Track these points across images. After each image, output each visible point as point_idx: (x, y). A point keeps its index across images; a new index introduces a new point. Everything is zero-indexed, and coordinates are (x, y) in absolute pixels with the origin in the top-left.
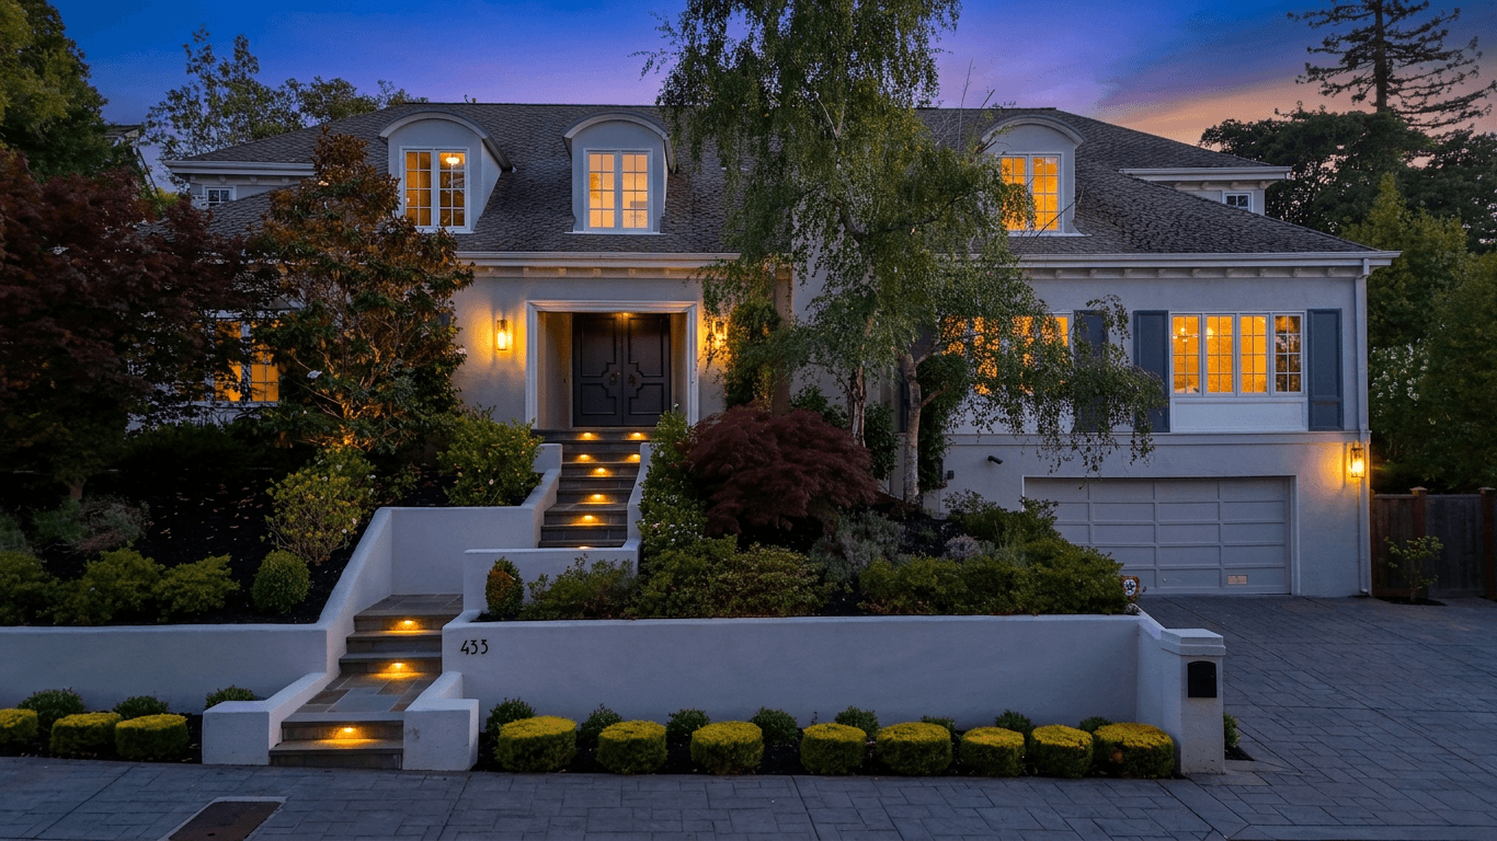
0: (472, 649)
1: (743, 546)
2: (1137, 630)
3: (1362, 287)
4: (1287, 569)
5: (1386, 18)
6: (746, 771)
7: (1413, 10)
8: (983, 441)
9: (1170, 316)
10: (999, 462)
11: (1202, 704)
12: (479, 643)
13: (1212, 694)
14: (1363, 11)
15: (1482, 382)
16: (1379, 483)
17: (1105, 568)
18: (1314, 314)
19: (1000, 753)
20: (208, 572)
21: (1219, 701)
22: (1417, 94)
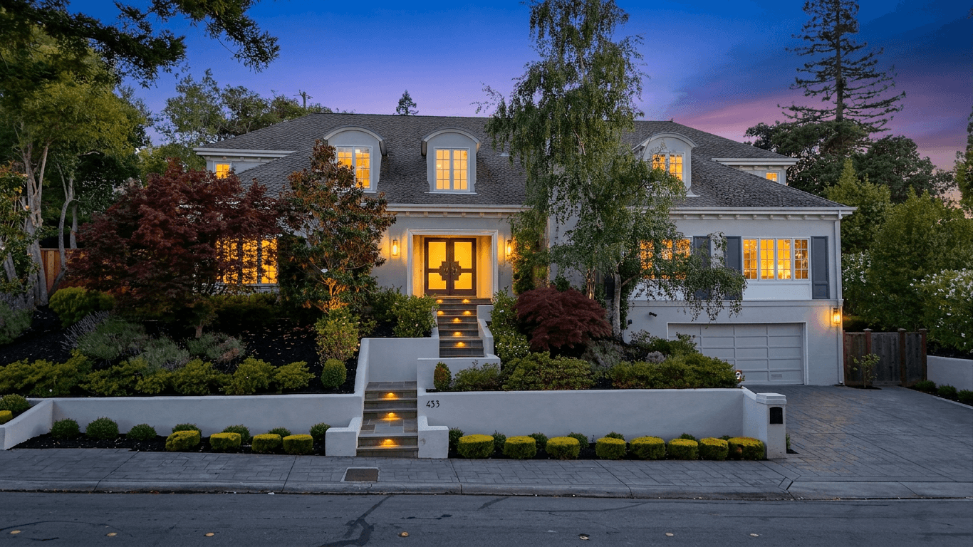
0: (432, 405)
1: (552, 357)
2: (743, 395)
3: (838, 224)
4: (801, 371)
5: (842, 52)
6: (574, 458)
7: (857, 48)
8: (651, 304)
9: (742, 240)
10: (655, 315)
11: (777, 426)
12: (435, 403)
13: (781, 422)
14: (828, 48)
15: (898, 274)
16: (847, 327)
17: (726, 367)
18: (814, 238)
19: (688, 449)
20: (296, 369)
21: (784, 426)
22: (861, 98)
